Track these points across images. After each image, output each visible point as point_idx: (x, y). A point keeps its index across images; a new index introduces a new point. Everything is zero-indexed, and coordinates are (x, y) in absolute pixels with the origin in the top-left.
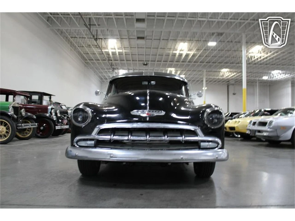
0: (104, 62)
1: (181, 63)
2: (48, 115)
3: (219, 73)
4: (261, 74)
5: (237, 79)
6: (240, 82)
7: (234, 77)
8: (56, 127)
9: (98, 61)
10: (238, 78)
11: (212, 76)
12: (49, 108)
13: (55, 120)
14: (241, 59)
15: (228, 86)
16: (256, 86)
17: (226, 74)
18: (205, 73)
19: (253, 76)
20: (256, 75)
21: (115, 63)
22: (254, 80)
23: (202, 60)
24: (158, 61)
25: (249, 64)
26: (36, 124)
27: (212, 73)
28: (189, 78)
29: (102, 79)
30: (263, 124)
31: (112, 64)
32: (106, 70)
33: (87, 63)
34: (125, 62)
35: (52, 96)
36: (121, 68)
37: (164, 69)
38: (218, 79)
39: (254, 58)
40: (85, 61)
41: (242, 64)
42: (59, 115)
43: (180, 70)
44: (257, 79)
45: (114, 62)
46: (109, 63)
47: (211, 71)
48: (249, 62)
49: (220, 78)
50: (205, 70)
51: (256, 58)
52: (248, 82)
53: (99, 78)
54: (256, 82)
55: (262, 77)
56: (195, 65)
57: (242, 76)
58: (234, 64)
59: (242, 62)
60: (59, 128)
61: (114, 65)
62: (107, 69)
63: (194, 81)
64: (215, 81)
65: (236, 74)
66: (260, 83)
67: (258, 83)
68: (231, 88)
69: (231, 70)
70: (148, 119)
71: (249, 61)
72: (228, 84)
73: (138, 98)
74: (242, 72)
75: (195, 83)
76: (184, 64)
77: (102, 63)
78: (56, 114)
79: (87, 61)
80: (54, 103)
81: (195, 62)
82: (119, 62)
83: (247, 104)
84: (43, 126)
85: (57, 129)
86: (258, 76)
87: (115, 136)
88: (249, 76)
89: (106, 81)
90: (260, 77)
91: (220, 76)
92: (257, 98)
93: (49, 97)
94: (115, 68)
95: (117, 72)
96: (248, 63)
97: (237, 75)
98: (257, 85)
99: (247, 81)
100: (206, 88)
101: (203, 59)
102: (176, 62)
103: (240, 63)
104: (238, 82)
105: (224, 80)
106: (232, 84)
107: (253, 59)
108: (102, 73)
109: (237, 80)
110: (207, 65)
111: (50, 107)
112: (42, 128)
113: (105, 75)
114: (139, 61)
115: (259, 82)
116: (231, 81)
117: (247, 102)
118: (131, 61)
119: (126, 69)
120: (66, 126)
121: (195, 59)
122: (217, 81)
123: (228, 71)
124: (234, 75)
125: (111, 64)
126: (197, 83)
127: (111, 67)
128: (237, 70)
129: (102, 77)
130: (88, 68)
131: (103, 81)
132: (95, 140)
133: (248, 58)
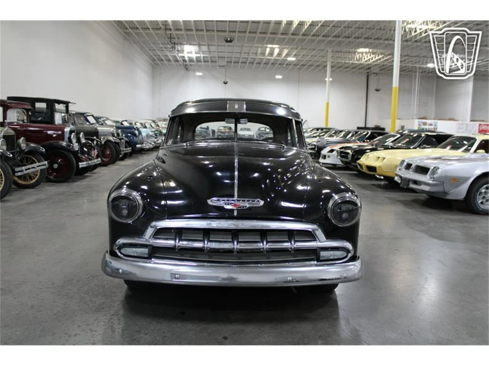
0: (158, 32)
1: (289, 36)
2: (64, 144)
3: (353, 55)
4: (425, 59)
5: (383, 65)
6: (388, 70)
7: (379, 62)
8: (80, 164)
9: (147, 31)
10: (385, 63)
11: (342, 60)
12: (65, 130)
13: (78, 151)
14: (392, 32)
15: (368, 76)
16: (415, 77)
17: (366, 57)
18: (330, 55)
19: (411, 61)
20: (416, 60)
21: (176, 34)
22: (412, 67)
23: (326, 33)
24: (250, 32)
25: (407, 41)
26: (46, 162)
27: (343, 54)
28: (303, 61)
29: (154, 60)
30: (423, 170)
31: (172, 37)
32: (161, 46)
33: (128, 34)
34: (194, 32)
35: (70, 104)
36: (187, 42)
37: (261, 45)
38: (352, 63)
39: (416, 31)
40: (125, 31)
41: (394, 41)
42: (83, 141)
43: (288, 48)
44: (418, 66)
45: (174, 33)
46: (166, 34)
47: (341, 52)
48: (406, 39)
49: (355, 62)
50: (331, 50)
51: (418, 32)
52: (402, 70)
53: (148, 59)
54: (416, 72)
55: (427, 63)
56: (314, 40)
57: (393, 61)
58: (381, 41)
59: (395, 37)
60: (85, 166)
61: (175, 38)
62: (162, 44)
63: (311, 66)
64: (347, 67)
65: (383, 58)
66: (422, 72)
67: (419, 73)
68: (372, 79)
69: (375, 51)
70: (235, 213)
71: (406, 36)
72: (368, 73)
73: (219, 174)
74: (392, 54)
75: (313, 70)
76: (295, 39)
77: (154, 34)
78: (78, 140)
79: (127, 31)
80: (73, 114)
81: (314, 35)
82: (183, 32)
83: (398, 107)
84: (57, 163)
85: (80, 166)
86: (419, 62)
87: (182, 240)
88: (405, 61)
89: (162, 64)
90: (423, 64)
91: (355, 59)
92: (415, 98)
93: (65, 105)
94: (176, 42)
95: (179, 49)
96: (403, 39)
97: (385, 59)
98: (417, 76)
99: (400, 69)
100: (331, 79)
101: (329, 31)
102: (282, 34)
103: (391, 40)
104: (386, 70)
105: (362, 66)
106: (374, 73)
107: (413, 34)
108: (155, 50)
109: (384, 67)
110: (334, 41)
111: (67, 130)
112: (56, 166)
113: (159, 53)
114: (217, 31)
115: (420, 71)
116: (374, 68)
117: (398, 103)
118: (205, 31)
119: (196, 45)
120: (95, 160)
121: (314, 31)
122: (350, 68)
123: (369, 52)
124: (380, 59)
125: (169, 36)
126: (317, 70)
127: (170, 41)
128: (383, 51)
129: (154, 57)
130: (130, 43)
131: (157, 64)
132: (149, 247)
133: (405, 31)
